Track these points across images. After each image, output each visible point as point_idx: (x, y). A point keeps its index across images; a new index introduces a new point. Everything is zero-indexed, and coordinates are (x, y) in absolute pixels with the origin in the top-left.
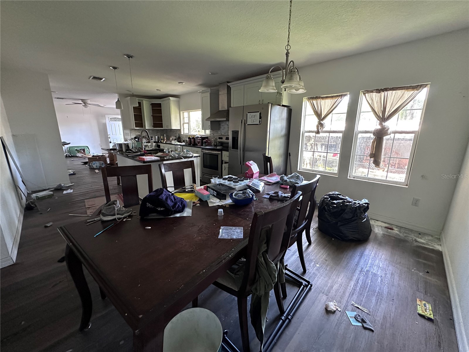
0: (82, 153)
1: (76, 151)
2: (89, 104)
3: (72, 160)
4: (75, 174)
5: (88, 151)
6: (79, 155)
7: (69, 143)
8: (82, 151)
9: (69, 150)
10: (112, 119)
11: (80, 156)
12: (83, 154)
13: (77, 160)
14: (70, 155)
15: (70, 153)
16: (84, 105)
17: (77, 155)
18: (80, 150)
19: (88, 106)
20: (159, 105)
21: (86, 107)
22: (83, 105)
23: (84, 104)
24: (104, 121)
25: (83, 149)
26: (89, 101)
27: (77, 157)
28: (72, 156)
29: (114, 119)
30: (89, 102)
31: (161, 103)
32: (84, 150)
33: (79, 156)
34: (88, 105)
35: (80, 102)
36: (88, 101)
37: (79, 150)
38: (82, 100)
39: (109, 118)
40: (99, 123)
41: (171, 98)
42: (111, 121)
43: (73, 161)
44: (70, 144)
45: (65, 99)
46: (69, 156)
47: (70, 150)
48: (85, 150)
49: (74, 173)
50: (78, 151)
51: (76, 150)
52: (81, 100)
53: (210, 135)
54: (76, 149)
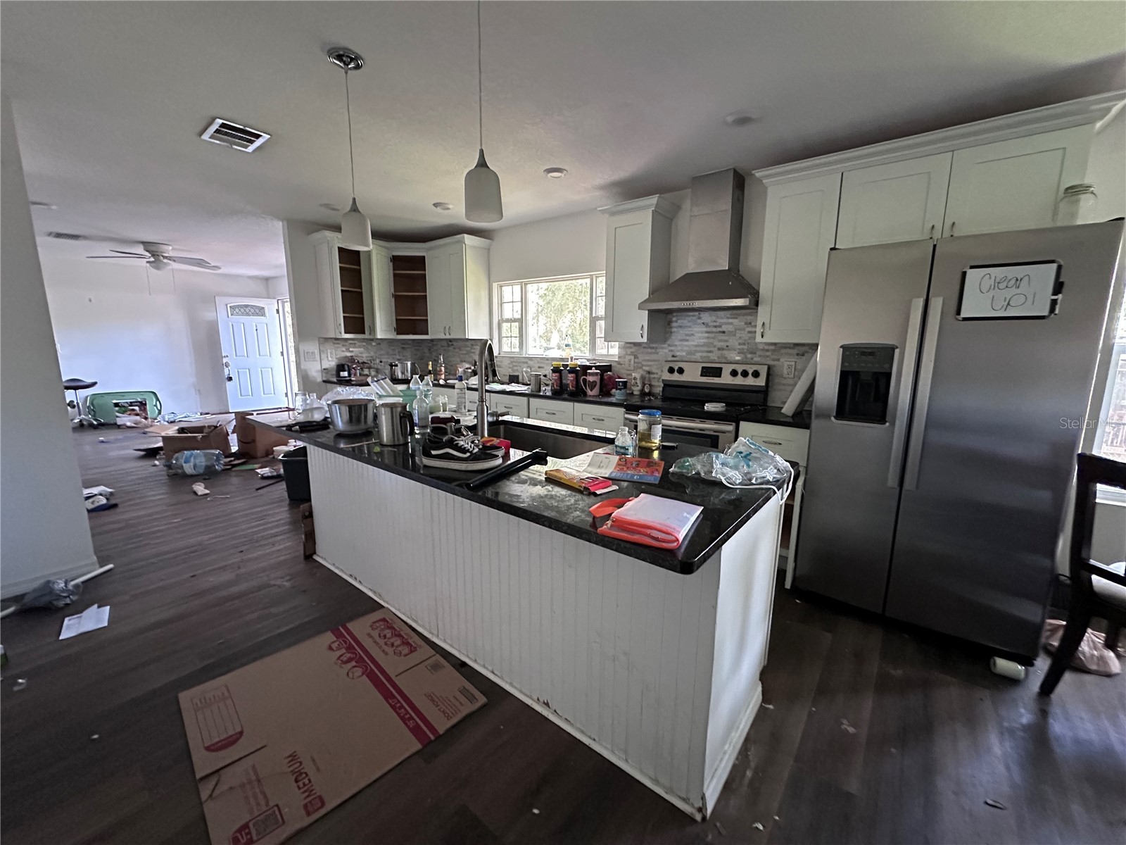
0: (137, 415)
1: (117, 409)
2: (169, 258)
3: (102, 442)
4: (115, 506)
5: (156, 406)
6: (126, 420)
7: (94, 384)
8: (137, 408)
9: (92, 403)
10: (237, 310)
11: (128, 424)
12: (138, 418)
13: (117, 440)
14: (95, 423)
15: (94, 416)
16: (152, 259)
17: (119, 422)
18: (131, 404)
19: (165, 264)
20: (420, 262)
21: (158, 268)
22: (147, 262)
23: (153, 256)
24: (210, 316)
25: (141, 402)
26: (170, 248)
27: (119, 427)
28: (101, 426)
29: (242, 310)
30: (169, 251)
31: (424, 257)
32: (142, 405)
33: (125, 425)
34: (165, 261)
35: (140, 250)
36: (166, 247)
37: (126, 405)
38: (146, 244)
39: (228, 306)
40: (193, 323)
41: (468, 239)
42: (232, 315)
43: (103, 445)
44: (97, 386)
45: (85, 238)
46: (91, 426)
47: (94, 406)
48: (145, 404)
49: (113, 502)
50: (122, 408)
51: (116, 405)
52: (143, 243)
53: (619, 357)
54: (115, 401)
